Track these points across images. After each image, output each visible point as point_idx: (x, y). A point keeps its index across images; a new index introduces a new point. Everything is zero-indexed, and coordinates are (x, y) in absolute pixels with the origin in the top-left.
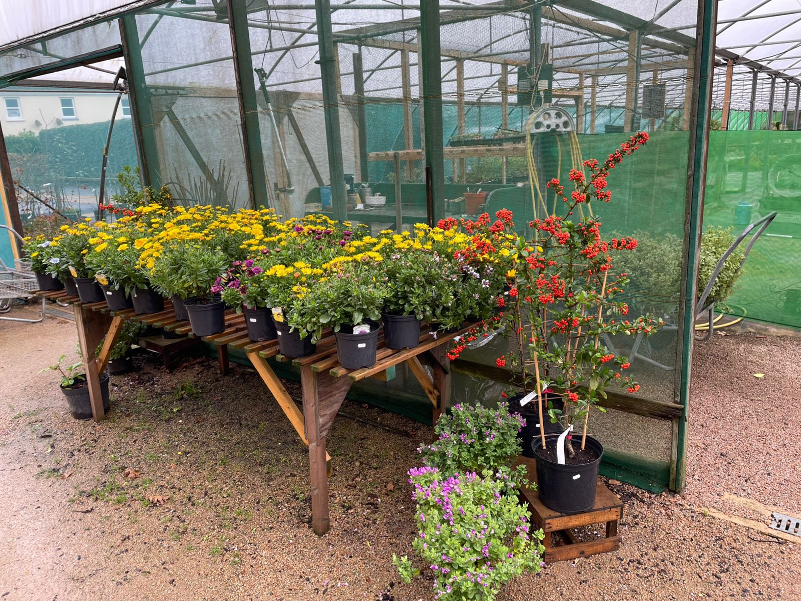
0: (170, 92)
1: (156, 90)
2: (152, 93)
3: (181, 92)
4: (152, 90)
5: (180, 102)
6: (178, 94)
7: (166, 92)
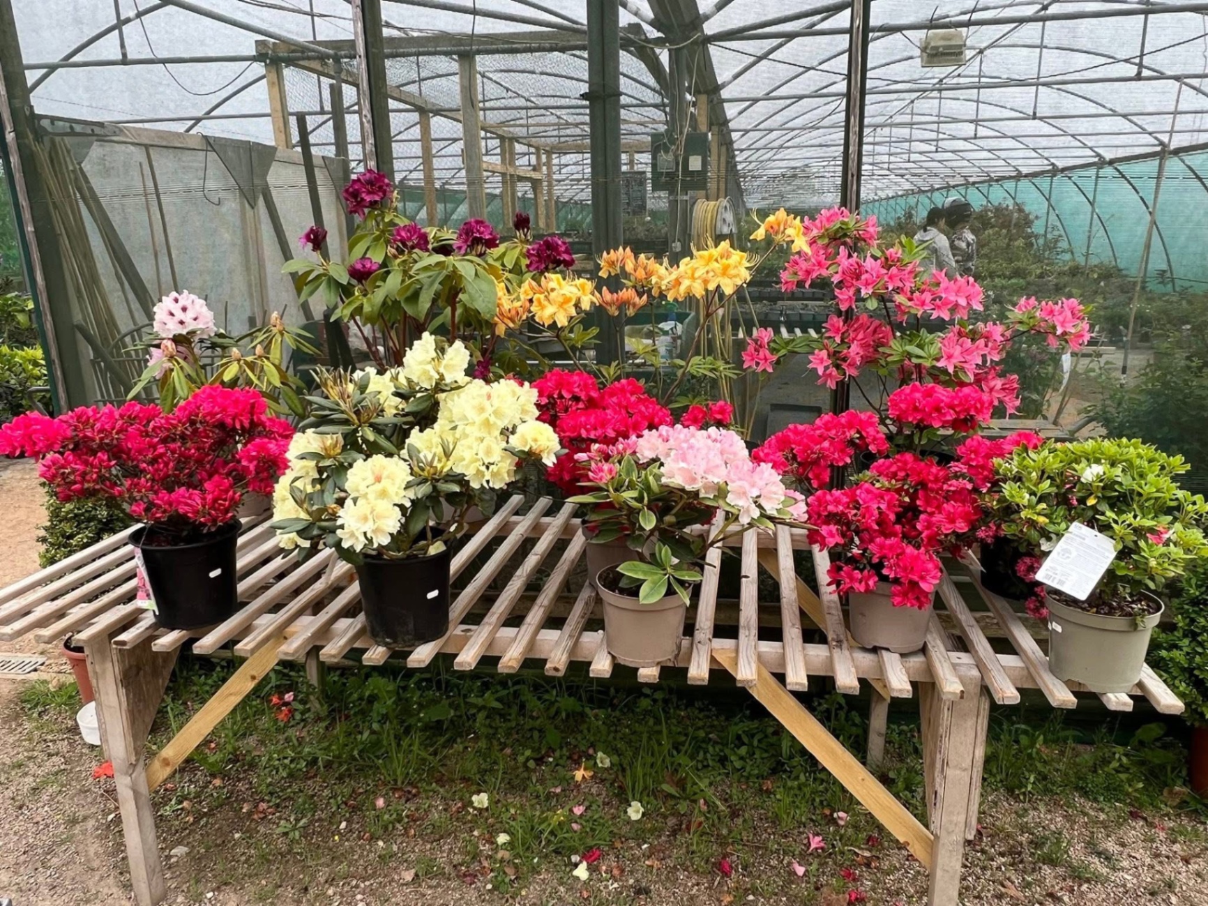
0: (78, 128)
1: (52, 123)
2: (44, 129)
3: (97, 130)
4: (45, 123)
5: (96, 151)
6: (93, 134)
7: (71, 128)
